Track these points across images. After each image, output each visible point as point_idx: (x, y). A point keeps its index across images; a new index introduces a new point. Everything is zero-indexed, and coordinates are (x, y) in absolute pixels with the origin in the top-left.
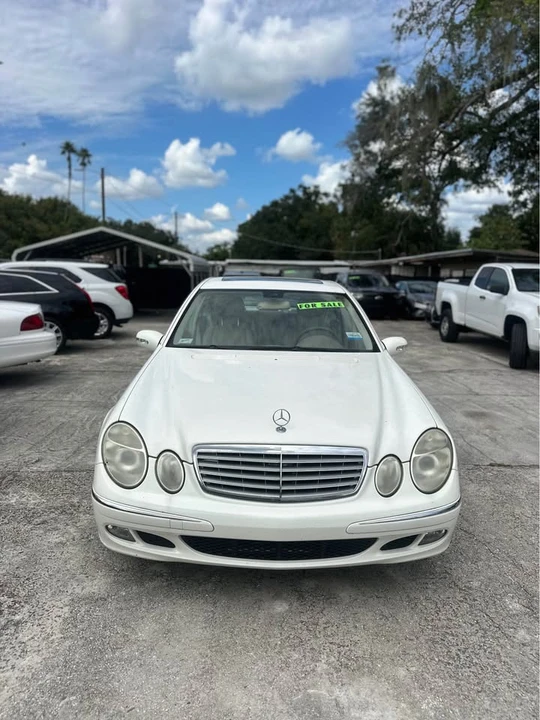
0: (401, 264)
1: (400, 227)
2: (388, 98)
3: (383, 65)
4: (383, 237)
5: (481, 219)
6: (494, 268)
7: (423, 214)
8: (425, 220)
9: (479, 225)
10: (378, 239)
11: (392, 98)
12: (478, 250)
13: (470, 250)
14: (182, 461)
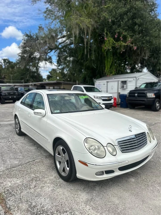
0: (33, 85)
1: (28, 74)
2: (32, 35)
3: (40, 26)
4: (23, 76)
5: (50, 72)
6: (77, 87)
7: (34, 70)
8: (35, 72)
9: (49, 74)
10: (21, 77)
11: (33, 36)
12: (58, 81)
13: (55, 81)
14: (113, 145)
